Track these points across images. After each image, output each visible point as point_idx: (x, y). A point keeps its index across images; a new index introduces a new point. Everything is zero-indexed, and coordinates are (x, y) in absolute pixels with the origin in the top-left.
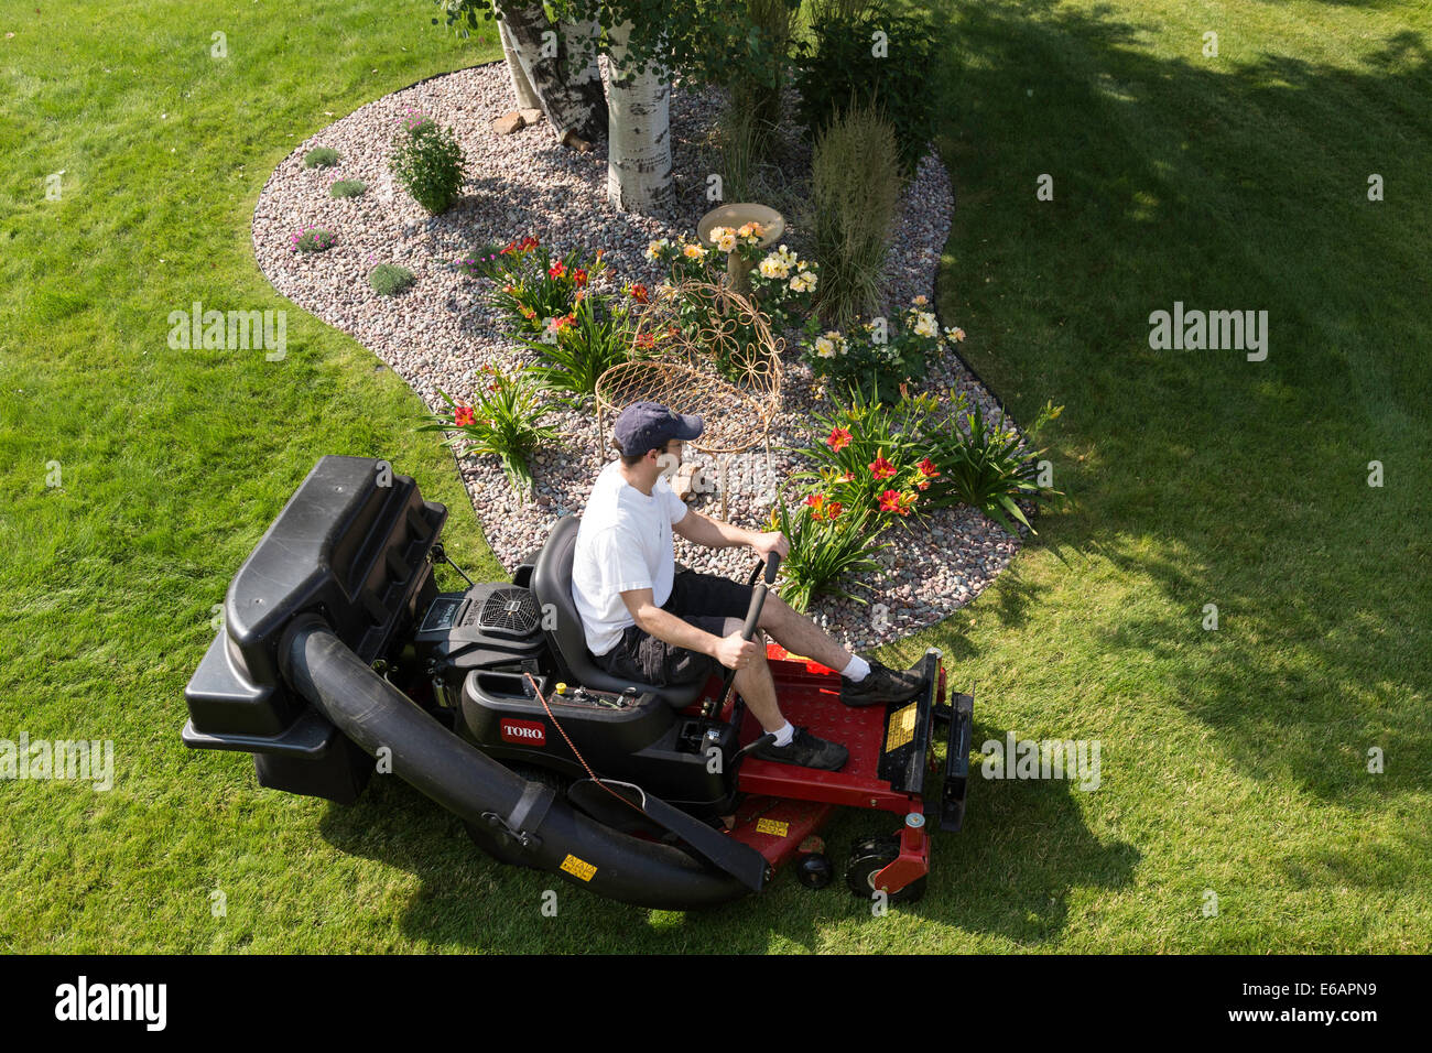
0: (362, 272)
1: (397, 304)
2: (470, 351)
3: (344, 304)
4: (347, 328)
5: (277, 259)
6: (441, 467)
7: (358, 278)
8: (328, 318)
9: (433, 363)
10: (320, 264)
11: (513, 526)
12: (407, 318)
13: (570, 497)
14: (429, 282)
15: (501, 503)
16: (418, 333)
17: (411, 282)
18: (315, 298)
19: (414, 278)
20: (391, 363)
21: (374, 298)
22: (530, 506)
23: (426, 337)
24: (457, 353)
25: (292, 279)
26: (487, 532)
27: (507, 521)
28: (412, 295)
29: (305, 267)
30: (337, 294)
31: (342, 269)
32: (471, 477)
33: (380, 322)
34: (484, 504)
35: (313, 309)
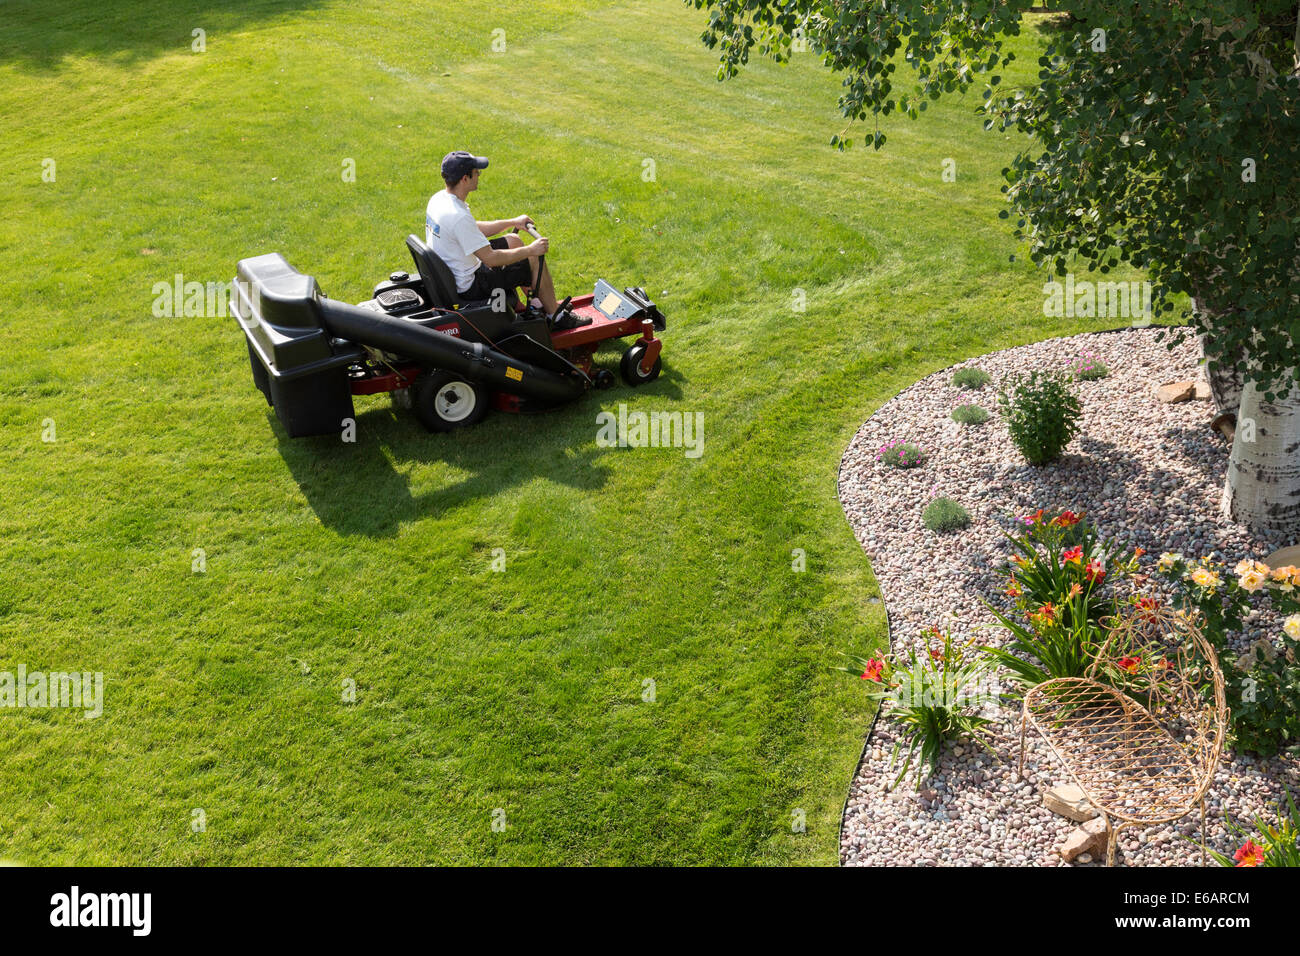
0: (924, 500)
1: (936, 542)
2: (971, 614)
3: (889, 526)
4: (873, 550)
5: (859, 464)
6: (858, 719)
7: (918, 506)
8: (864, 534)
9: (927, 613)
10: (893, 481)
11: (881, 807)
12: (935, 560)
13: (957, 803)
14: (983, 530)
15: (888, 779)
16: (935, 577)
17: (964, 524)
18: (865, 511)
19: (969, 522)
20: (888, 599)
21: (920, 529)
22: (912, 794)
23: (940, 585)
24: (959, 611)
25: (858, 486)
26: (851, 802)
27: (880, 801)
28: (957, 537)
29: (878, 479)
30: (889, 514)
31: (909, 492)
32: (879, 741)
33: (907, 555)
34: (872, 773)
35: (856, 521)
